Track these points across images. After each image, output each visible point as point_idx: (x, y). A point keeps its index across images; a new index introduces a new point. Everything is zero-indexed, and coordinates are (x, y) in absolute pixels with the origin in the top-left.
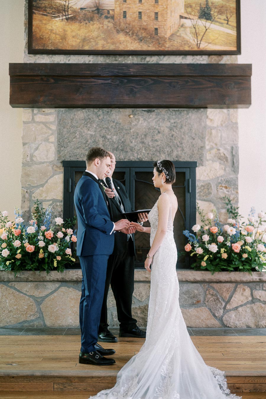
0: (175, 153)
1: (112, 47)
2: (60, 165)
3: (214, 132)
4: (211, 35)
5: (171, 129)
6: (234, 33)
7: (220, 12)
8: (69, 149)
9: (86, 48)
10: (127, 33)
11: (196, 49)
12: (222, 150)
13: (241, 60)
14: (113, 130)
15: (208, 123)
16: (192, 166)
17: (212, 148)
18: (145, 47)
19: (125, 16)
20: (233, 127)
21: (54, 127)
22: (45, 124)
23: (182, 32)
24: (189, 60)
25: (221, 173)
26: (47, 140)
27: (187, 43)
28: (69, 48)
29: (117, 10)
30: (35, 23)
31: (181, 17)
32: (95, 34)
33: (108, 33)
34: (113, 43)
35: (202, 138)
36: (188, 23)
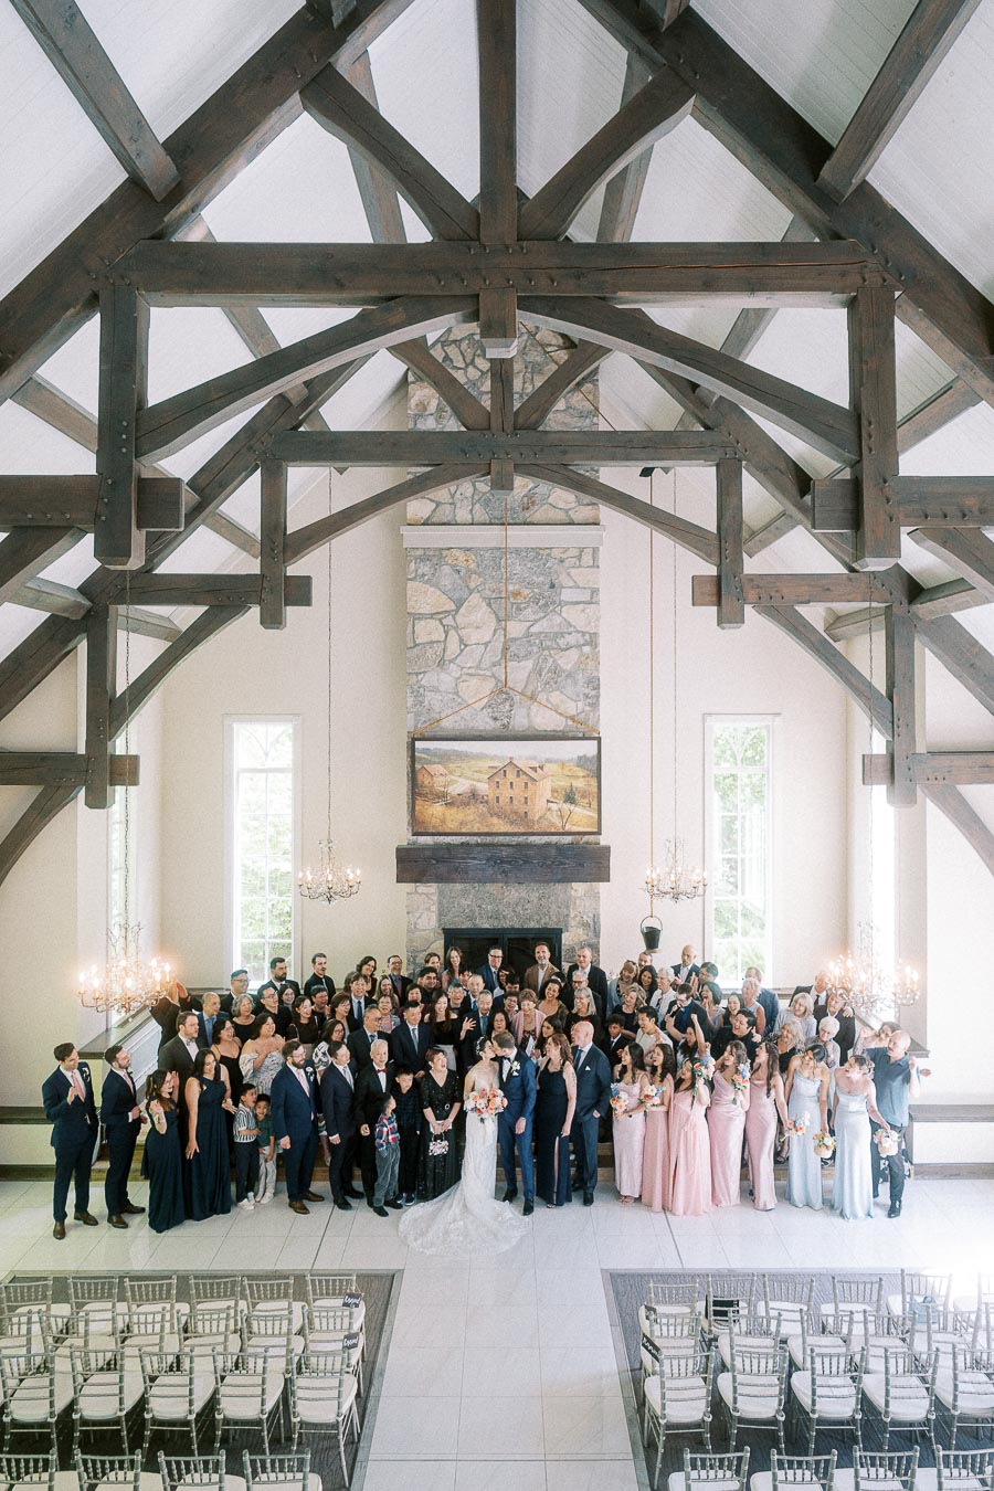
0: (543, 921)
1: (486, 830)
2: (441, 932)
3: (578, 902)
4: (575, 818)
5: (540, 899)
6: (596, 816)
7: (583, 797)
8: (448, 917)
9: (463, 831)
10: (499, 817)
11: (561, 830)
12: (585, 917)
13: (603, 840)
14: (487, 900)
15: (573, 892)
16: (558, 932)
17: (576, 916)
18: (516, 830)
19: (498, 802)
20: (596, 897)
21: (435, 898)
22: (427, 895)
23: (548, 815)
24: (554, 839)
25: (585, 937)
26: (428, 909)
27: (553, 825)
28: (448, 831)
29: (491, 796)
30: (417, 808)
31: (548, 801)
32: (471, 817)
33: (482, 815)
34: (487, 826)
35: (567, 908)
36: (554, 806)
